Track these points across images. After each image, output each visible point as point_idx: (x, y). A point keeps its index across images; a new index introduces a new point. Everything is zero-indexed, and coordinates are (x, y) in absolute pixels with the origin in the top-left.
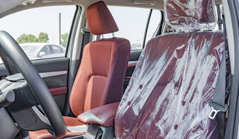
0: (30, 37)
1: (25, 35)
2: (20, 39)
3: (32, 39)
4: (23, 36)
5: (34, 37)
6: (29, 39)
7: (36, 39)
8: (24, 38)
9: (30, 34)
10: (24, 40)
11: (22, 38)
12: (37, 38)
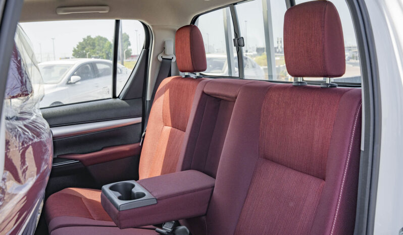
0: (99, 41)
1: (91, 38)
2: (83, 45)
3: (101, 45)
4: (88, 40)
5: (106, 40)
6: (96, 45)
7: (109, 45)
8: (89, 43)
9: (99, 37)
10: (89, 46)
11: (86, 44)
12: (110, 42)
